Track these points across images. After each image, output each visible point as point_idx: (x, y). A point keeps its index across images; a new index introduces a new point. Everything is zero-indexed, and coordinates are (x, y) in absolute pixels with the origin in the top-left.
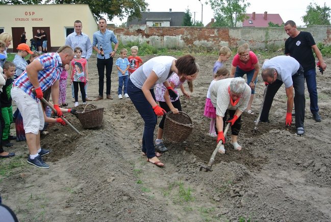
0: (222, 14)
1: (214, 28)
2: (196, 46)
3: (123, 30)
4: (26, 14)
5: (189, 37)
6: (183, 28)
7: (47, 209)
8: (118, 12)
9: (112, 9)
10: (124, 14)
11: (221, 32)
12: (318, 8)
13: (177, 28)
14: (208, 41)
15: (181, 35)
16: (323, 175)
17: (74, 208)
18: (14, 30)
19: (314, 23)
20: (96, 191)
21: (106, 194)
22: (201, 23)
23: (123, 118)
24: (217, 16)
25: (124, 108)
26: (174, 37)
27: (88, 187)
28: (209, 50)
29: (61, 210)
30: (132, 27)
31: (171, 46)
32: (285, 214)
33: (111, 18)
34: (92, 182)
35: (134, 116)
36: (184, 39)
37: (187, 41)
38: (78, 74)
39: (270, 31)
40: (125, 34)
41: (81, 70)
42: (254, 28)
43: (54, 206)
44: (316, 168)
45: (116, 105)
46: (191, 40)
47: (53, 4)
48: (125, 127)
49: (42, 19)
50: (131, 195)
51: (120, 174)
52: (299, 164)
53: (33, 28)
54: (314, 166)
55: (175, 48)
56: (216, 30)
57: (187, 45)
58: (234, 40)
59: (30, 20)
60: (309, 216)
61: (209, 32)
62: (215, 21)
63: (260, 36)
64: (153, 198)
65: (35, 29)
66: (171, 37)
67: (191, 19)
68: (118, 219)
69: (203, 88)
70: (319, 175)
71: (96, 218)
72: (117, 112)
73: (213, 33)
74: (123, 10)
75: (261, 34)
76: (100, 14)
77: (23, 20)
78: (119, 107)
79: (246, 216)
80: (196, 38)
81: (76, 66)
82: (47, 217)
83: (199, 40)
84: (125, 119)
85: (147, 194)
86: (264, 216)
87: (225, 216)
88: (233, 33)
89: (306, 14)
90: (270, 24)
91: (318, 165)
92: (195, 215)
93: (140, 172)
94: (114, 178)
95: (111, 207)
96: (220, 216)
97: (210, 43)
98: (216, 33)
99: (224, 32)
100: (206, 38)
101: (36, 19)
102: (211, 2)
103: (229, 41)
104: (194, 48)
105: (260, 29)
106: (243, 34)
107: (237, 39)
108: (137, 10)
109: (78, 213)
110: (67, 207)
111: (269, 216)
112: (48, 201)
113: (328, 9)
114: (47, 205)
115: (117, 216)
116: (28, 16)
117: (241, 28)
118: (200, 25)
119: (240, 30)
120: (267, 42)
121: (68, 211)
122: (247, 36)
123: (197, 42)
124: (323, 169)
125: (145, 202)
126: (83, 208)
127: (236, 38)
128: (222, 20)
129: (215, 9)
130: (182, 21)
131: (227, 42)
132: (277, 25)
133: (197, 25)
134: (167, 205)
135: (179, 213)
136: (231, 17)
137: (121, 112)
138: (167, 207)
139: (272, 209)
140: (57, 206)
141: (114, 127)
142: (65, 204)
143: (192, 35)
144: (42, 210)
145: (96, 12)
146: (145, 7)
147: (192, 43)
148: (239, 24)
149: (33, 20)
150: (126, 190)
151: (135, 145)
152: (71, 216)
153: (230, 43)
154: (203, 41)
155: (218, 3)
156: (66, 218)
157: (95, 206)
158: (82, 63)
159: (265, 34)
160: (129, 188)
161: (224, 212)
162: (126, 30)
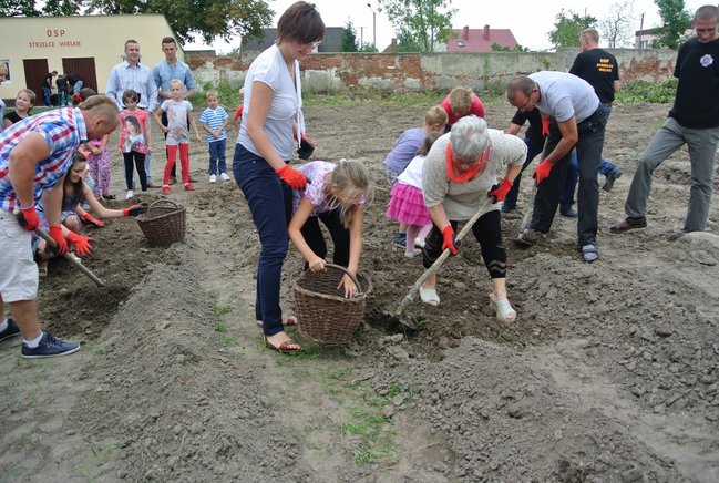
0: (407, 28)
1: (394, 55)
2: (362, 88)
3: (229, 60)
4: (49, 33)
5: (349, 71)
6: (339, 56)
7: (43, 383)
8: (221, 29)
9: (209, 22)
10: (233, 30)
11: (406, 61)
12: (576, 17)
13: (328, 55)
14: (384, 78)
15: (335, 69)
16: (552, 303)
17: (93, 380)
18: (28, 63)
19: (569, 45)
20: (136, 347)
21: (151, 352)
22: (373, 46)
23: (212, 215)
24: (401, 32)
25: (217, 199)
26: (323, 71)
27: (124, 342)
28: (386, 94)
29: (70, 385)
30: (246, 55)
31: (318, 87)
32: (469, 374)
33: (208, 40)
34: (132, 333)
35: (231, 211)
36: (340, 75)
37: (346, 78)
38: (131, 138)
39: (491, 59)
40: (234, 68)
41: (138, 131)
42: (465, 54)
43: (58, 379)
44: (540, 292)
45: (202, 193)
46: (353, 76)
47: (100, 15)
48: (213, 231)
49: (78, 44)
50: (195, 351)
51: (183, 315)
52: (512, 286)
53: (64, 59)
54: (537, 289)
55: (324, 92)
56: (397, 59)
57: (347, 85)
58: (429, 75)
59: (57, 45)
60: (508, 376)
61: (386, 62)
62: (398, 42)
63: (474, 67)
64: (240, 357)
65: (66, 62)
66: (318, 71)
67: (356, 40)
68: (163, 395)
69: (364, 159)
70: (544, 304)
71: (127, 396)
72: (203, 207)
73: (393, 63)
74: (230, 23)
75: (476, 65)
76: (188, 33)
77: (43, 45)
78: (207, 197)
79: (403, 382)
80: (362, 73)
81: (128, 123)
82: (42, 399)
83: (368, 76)
84: (215, 218)
85: (230, 349)
86: (434, 380)
87: (367, 382)
88: (427, 64)
89: (555, 29)
90: (495, 47)
91: (544, 285)
92: (313, 383)
93: (225, 311)
94: (168, 322)
95: (154, 375)
96: (358, 383)
97: (387, 82)
98: (397, 64)
99: (412, 61)
100: (381, 73)
101: (68, 44)
102: (387, 7)
103: (421, 77)
104: (359, 91)
105: (475, 55)
106: (445, 64)
107: (435, 74)
108: (256, 24)
109: (99, 389)
110: (81, 379)
111: (443, 379)
112: (48, 369)
113: (594, 20)
114: (45, 378)
115: (163, 390)
116: (53, 39)
117: (442, 53)
118: (371, 50)
119: (440, 58)
120: (487, 78)
121: (82, 386)
122: (452, 67)
123: (364, 81)
124: (552, 293)
125: (222, 364)
126: (108, 379)
127: (433, 71)
128: (411, 41)
129: (395, 20)
130: (340, 43)
131: (418, 80)
132: (507, 49)
133: (367, 51)
134: (264, 367)
135: (284, 380)
136: (423, 34)
137: (210, 206)
138: (264, 371)
139: (448, 367)
140: (64, 378)
141: (194, 233)
142: (78, 373)
143: (354, 68)
144: (35, 386)
145: (180, 29)
146: (269, 18)
147: (356, 82)
148: (440, 47)
149: (62, 44)
150: (186, 343)
151: (227, 264)
152: (85, 394)
153: (423, 81)
154: (374, 79)
155: (399, 10)
156: (75, 398)
157: (131, 375)
158: (138, 118)
159: (484, 63)
160: (195, 339)
161: (366, 376)
162: (235, 60)
